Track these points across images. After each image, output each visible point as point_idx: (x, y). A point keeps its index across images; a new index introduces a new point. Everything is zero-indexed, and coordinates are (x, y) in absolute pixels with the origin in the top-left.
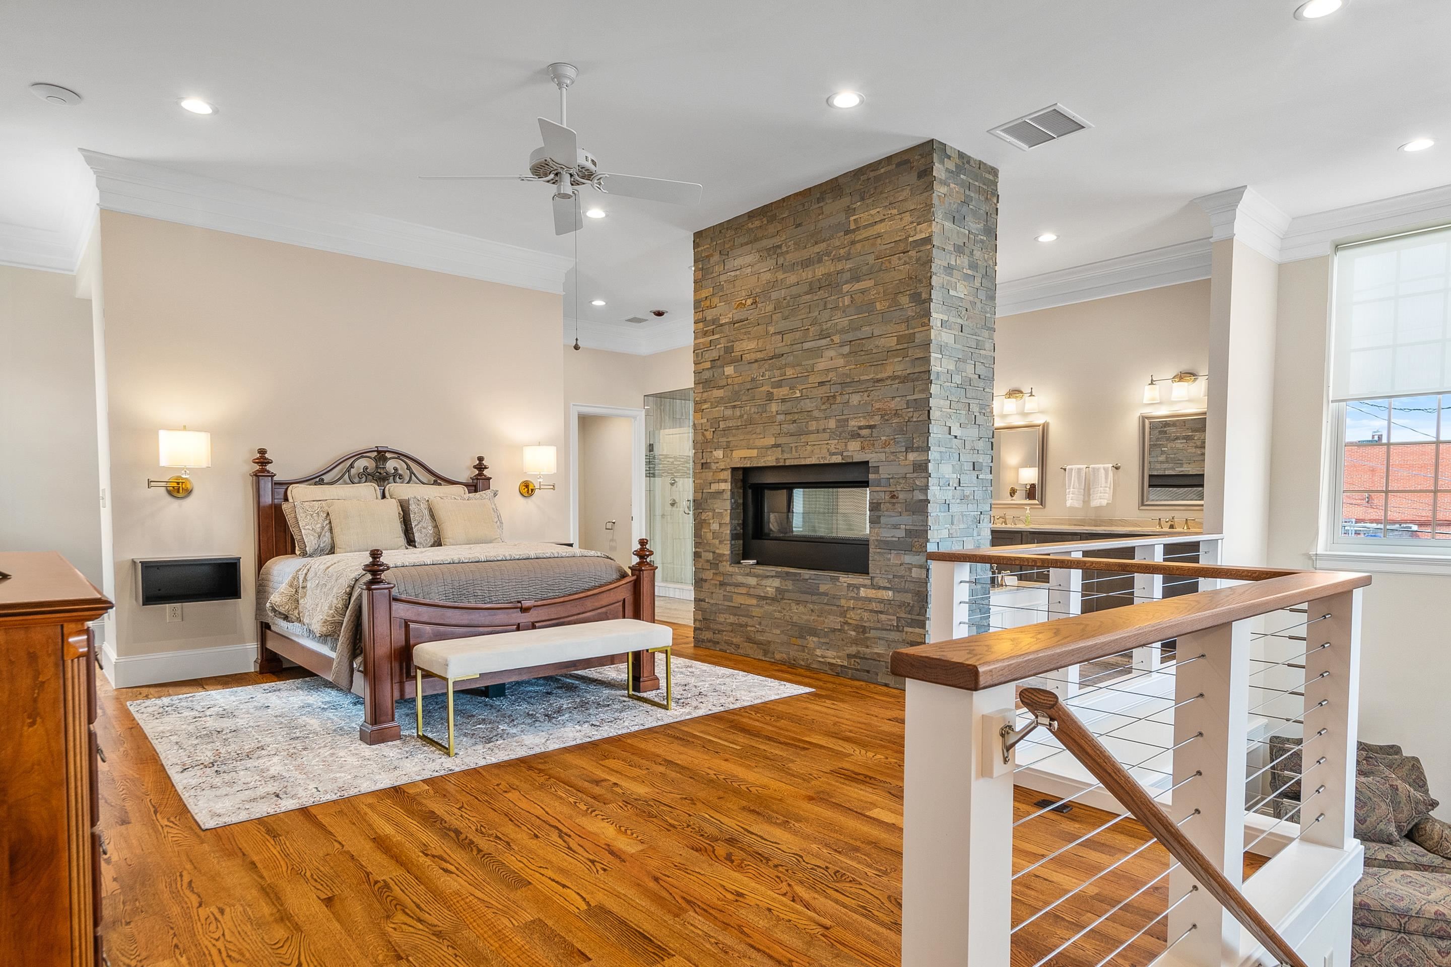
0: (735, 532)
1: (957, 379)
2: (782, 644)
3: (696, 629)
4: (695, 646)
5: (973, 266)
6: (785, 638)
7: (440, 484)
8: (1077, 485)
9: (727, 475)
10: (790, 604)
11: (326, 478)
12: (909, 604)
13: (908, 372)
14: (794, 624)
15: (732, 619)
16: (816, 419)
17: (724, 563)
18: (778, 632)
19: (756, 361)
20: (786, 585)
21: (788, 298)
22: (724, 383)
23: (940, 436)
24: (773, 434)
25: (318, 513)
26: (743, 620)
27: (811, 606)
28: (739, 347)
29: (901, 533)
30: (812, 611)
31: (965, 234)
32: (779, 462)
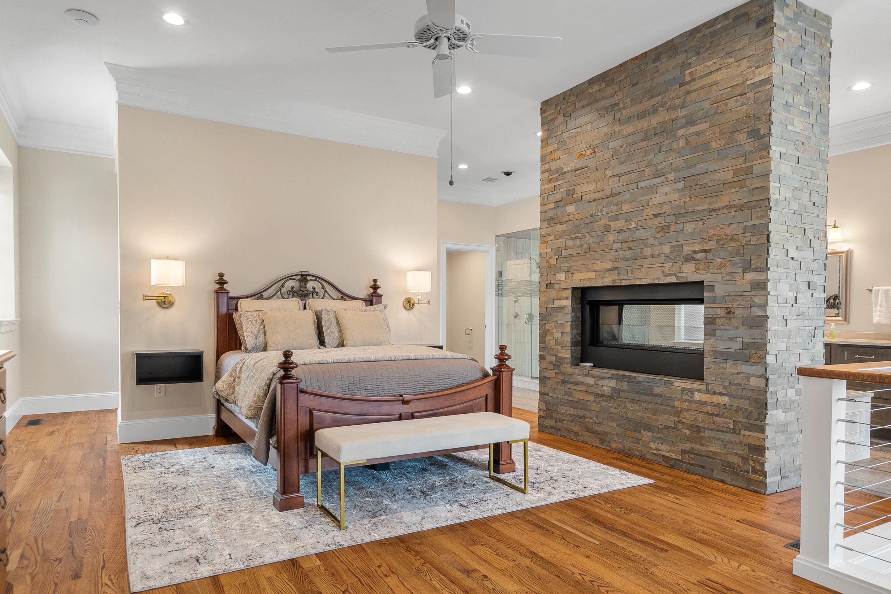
0: (574, 340)
1: (794, 206)
2: (618, 435)
3: (540, 417)
4: (539, 431)
5: (809, 104)
6: (620, 431)
7: (345, 300)
8: (884, 304)
9: (569, 293)
10: (625, 402)
11: (265, 294)
12: (746, 410)
13: (745, 201)
14: (629, 420)
15: (572, 411)
16: (651, 246)
17: (565, 365)
18: (614, 424)
19: (595, 200)
20: (622, 386)
21: (625, 146)
22: (567, 219)
23: (778, 257)
24: (610, 260)
25: (256, 320)
26: (582, 413)
27: (645, 405)
28: (579, 190)
29: (737, 345)
30: (646, 409)
31: (802, 75)
32: (616, 283)
